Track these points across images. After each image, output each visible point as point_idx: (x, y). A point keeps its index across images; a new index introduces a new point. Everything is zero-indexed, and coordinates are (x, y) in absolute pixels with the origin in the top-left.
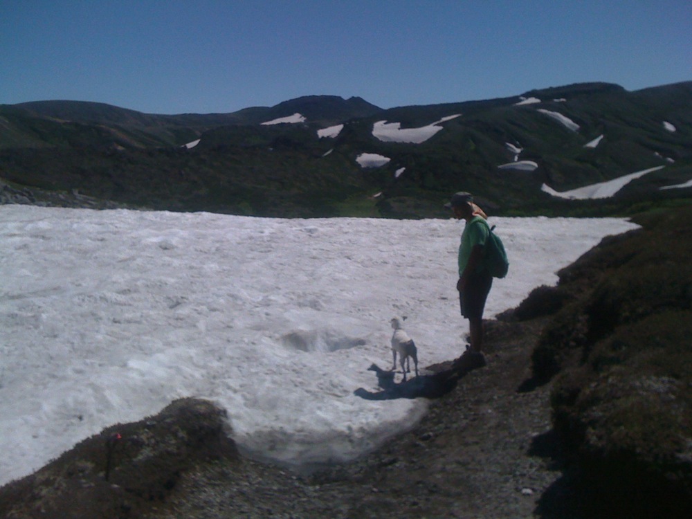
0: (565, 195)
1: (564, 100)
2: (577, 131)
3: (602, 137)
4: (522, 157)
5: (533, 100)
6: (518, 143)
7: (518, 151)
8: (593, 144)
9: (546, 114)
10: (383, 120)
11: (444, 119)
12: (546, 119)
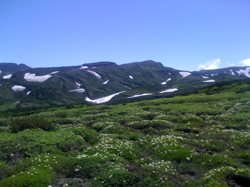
0: (94, 101)
1: (96, 67)
2: (100, 78)
3: (108, 80)
4: (81, 87)
5: (85, 67)
6: (79, 82)
7: (80, 85)
8: (105, 83)
9: (90, 72)
10: (29, 73)
11: (53, 73)
12: (90, 74)
